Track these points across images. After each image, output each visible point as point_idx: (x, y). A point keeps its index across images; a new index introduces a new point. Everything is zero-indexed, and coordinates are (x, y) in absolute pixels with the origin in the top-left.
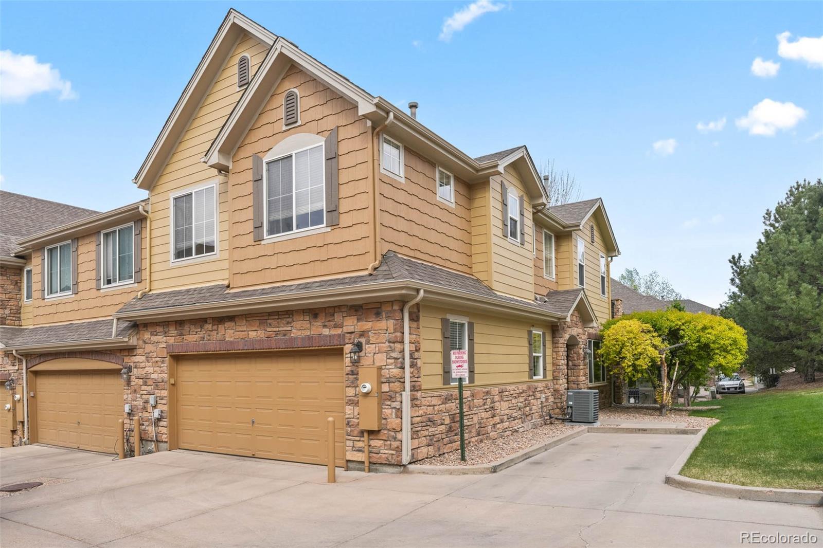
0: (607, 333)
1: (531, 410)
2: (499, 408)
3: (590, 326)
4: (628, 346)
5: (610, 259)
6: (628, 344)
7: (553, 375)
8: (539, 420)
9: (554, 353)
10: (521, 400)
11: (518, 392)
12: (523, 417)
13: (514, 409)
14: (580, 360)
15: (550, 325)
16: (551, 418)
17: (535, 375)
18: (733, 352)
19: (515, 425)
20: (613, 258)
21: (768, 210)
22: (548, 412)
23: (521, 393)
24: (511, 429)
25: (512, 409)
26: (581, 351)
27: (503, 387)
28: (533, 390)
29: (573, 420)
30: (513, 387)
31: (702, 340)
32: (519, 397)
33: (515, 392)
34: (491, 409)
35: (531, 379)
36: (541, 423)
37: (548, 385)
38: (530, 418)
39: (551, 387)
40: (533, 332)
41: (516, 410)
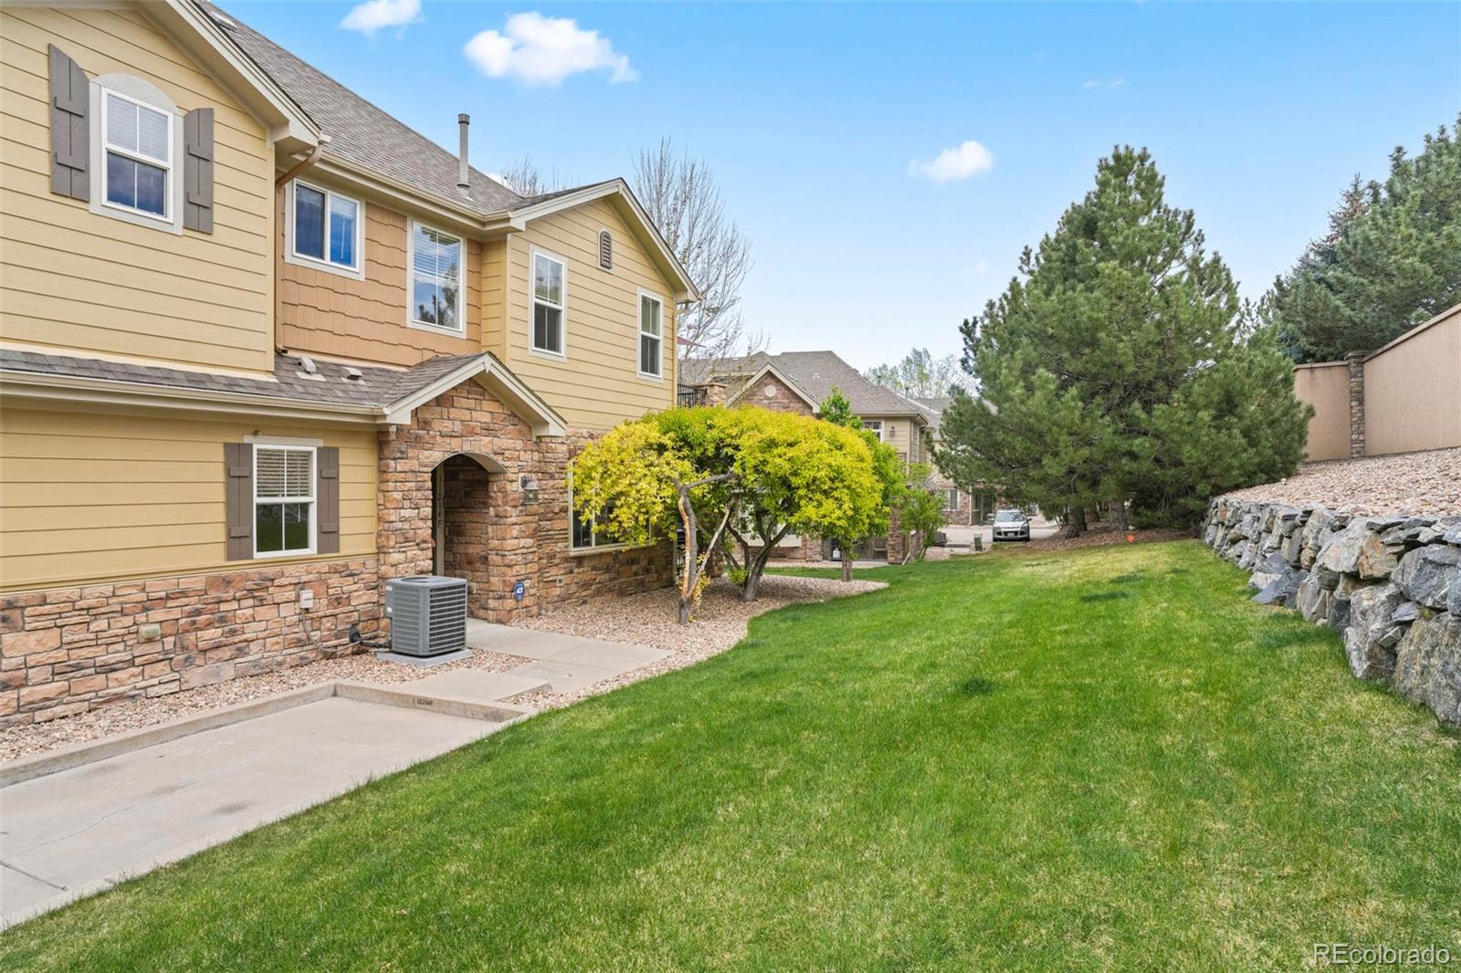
7: (377, 543)
8: (289, 651)
9: (381, 495)
12: (180, 657)
15: (375, 430)
18: (836, 494)
19: (110, 684)
21: (1026, 248)
22: (344, 627)
25: (89, 646)
28: (248, 585)
35: (240, 559)
36: (302, 658)
37: (346, 566)
38: (227, 653)
39: (365, 571)
40: (255, 447)
41: (120, 647)
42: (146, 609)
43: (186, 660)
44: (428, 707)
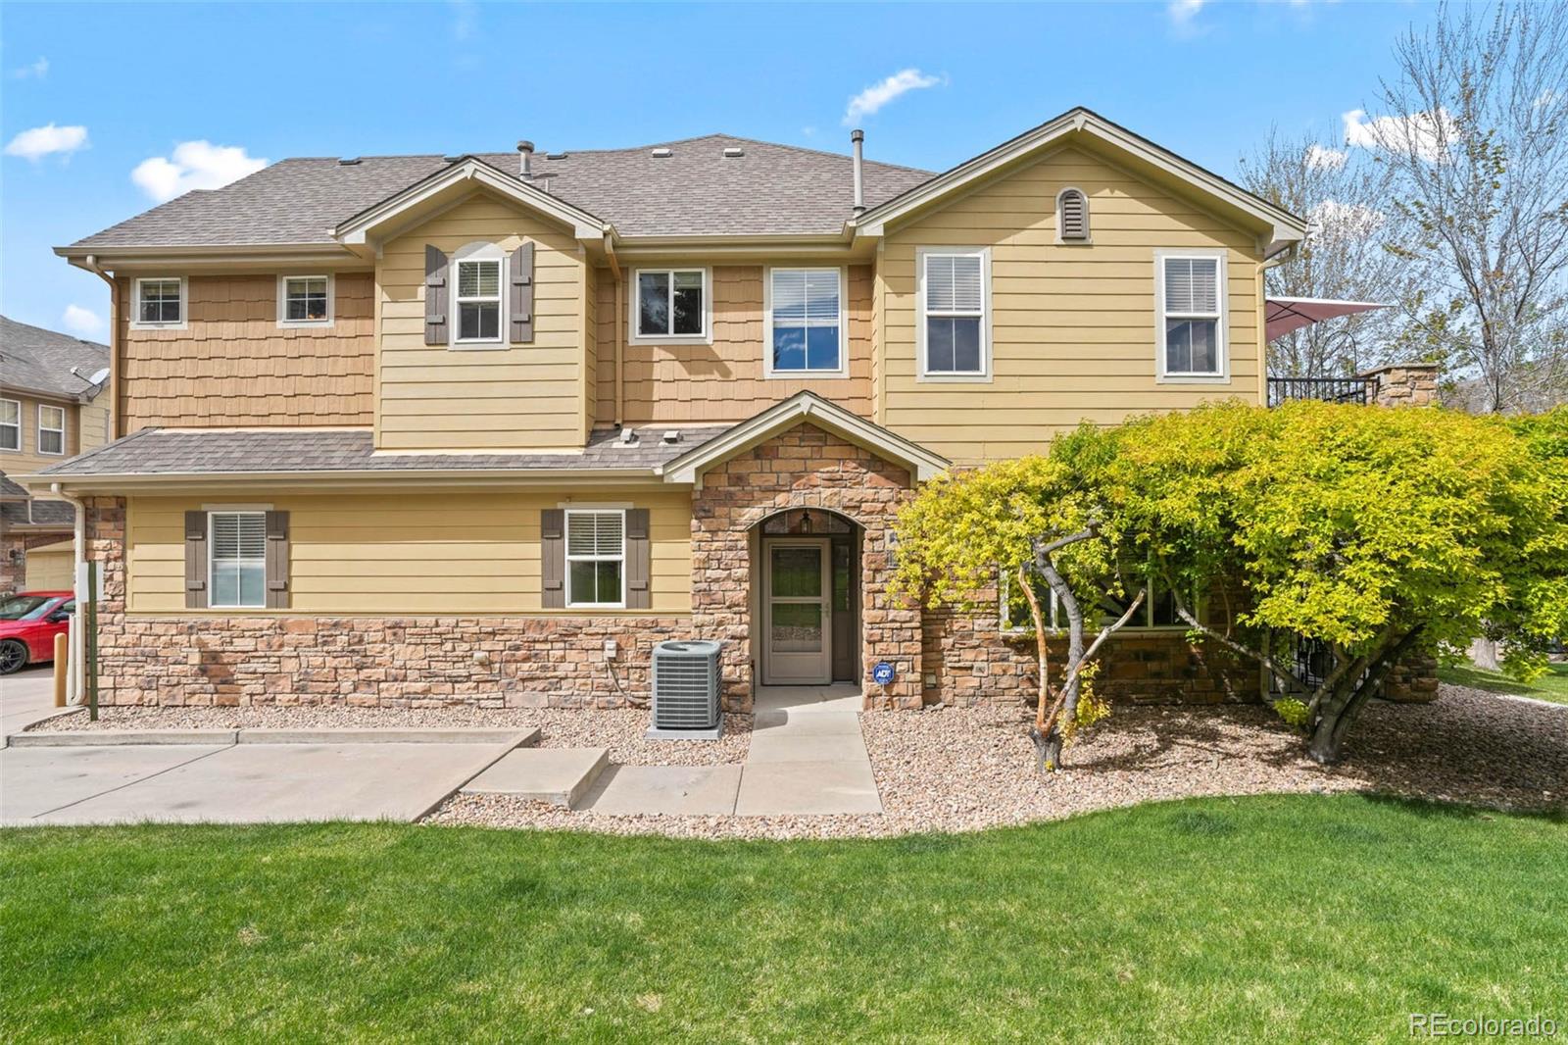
12: (504, 681)
19: (455, 691)
25: (441, 661)
27: (404, 619)
28: (559, 630)
30: (449, 620)
33: (461, 629)
35: (553, 607)
36: (609, 702)
37: (656, 623)
38: (540, 685)
39: (677, 628)
40: (567, 512)
41: (462, 665)
42: (479, 640)
43: (510, 684)
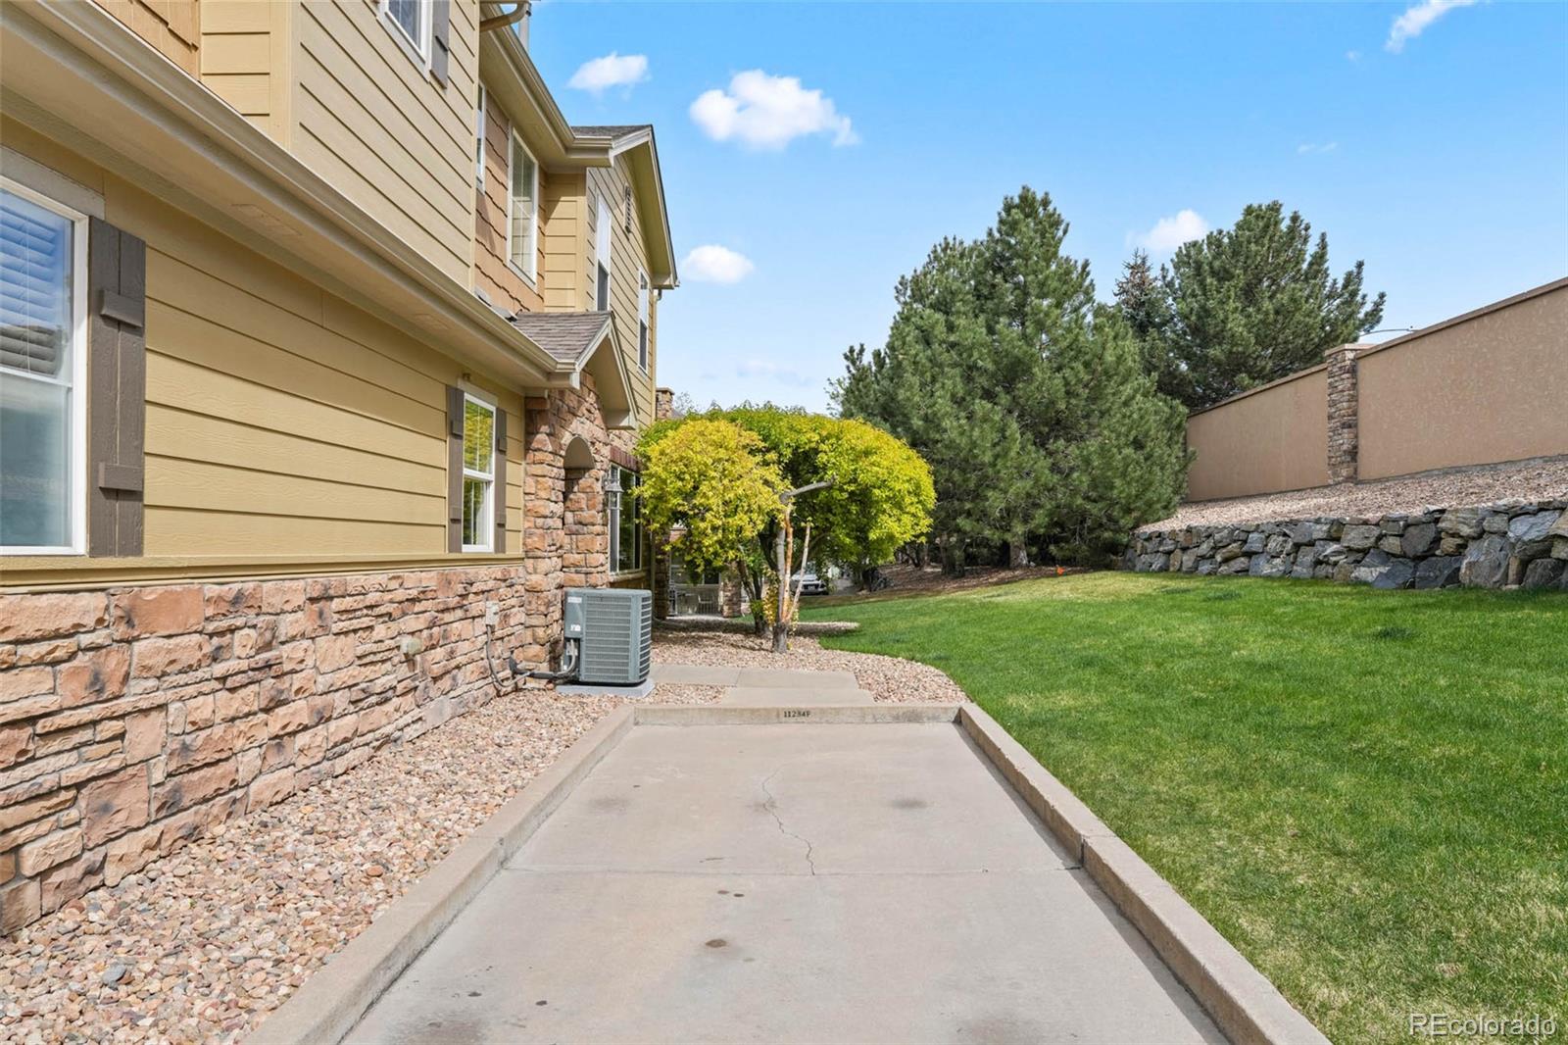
0: (653, 451)
1: (452, 655)
2: (310, 662)
3: (622, 424)
4: (713, 478)
5: (656, 292)
6: (713, 474)
7: (526, 544)
8: (481, 683)
9: (531, 480)
10: (411, 623)
11: (400, 595)
12: (422, 686)
13: (383, 661)
14: (594, 507)
15: (520, 388)
16: (515, 673)
17: (467, 541)
18: (912, 510)
19: (384, 721)
20: (664, 291)
22: (507, 654)
23: (413, 600)
24: (370, 736)
25: (372, 663)
26: (598, 487)
27: (334, 579)
28: (460, 589)
29: (582, 678)
30: (380, 578)
31: (861, 477)
32: (404, 614)
33: (388, 596)
34: (258, 675)
35: (455, 552)
36: (486, 694)
37: (509, 572)
38: (448, 682)
39: (518, 580)
40: (465, 397)
41: (389, 667)
43: (425, 690)
44: (803, 719)
